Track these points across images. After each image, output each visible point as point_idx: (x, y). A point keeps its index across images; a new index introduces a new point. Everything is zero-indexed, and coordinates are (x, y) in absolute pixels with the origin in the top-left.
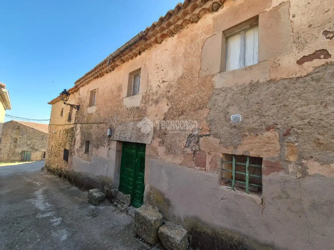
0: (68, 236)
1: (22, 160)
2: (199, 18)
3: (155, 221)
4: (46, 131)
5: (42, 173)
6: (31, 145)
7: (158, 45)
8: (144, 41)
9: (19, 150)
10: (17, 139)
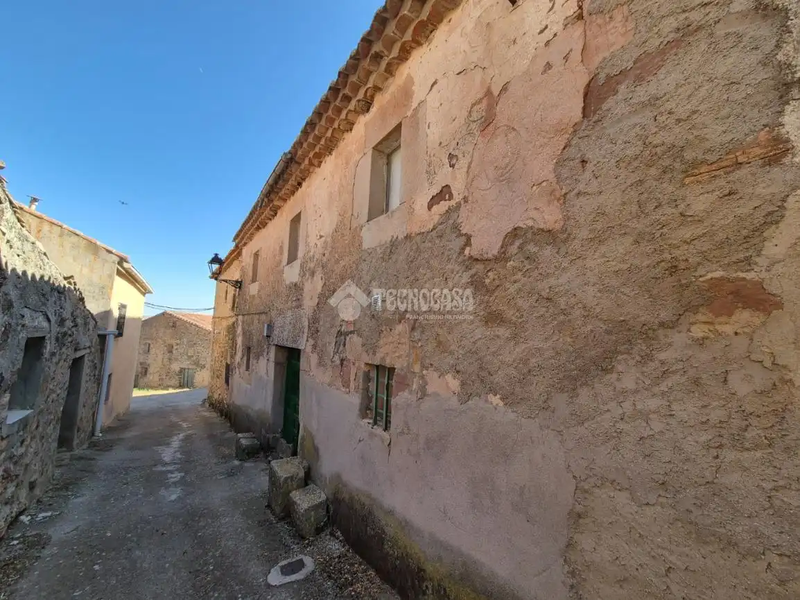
0: (179, 497)
1: (181, 386)
2: (353, 124)
3: (286, 479)
4: (209, 328)
5: (200, 409)
6: (195, 358)
7: (317, 170)
8: (296, 166)
9: (176, 367)
10: (173, 347)
